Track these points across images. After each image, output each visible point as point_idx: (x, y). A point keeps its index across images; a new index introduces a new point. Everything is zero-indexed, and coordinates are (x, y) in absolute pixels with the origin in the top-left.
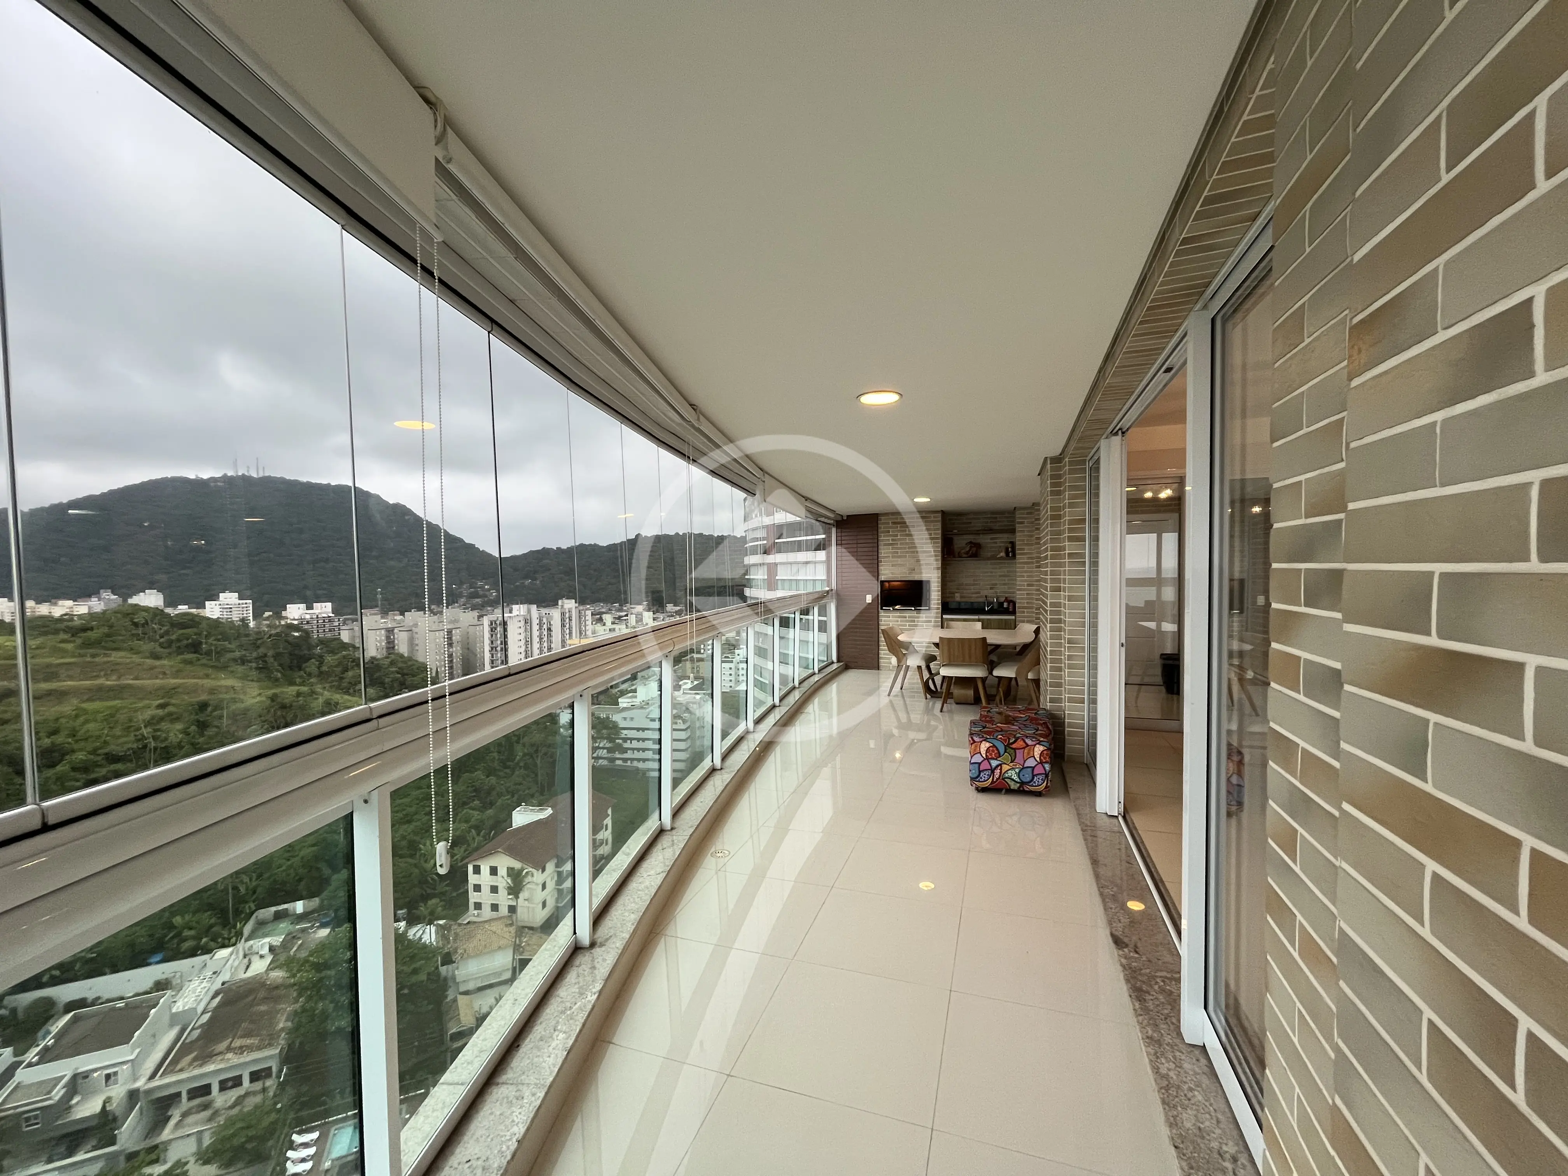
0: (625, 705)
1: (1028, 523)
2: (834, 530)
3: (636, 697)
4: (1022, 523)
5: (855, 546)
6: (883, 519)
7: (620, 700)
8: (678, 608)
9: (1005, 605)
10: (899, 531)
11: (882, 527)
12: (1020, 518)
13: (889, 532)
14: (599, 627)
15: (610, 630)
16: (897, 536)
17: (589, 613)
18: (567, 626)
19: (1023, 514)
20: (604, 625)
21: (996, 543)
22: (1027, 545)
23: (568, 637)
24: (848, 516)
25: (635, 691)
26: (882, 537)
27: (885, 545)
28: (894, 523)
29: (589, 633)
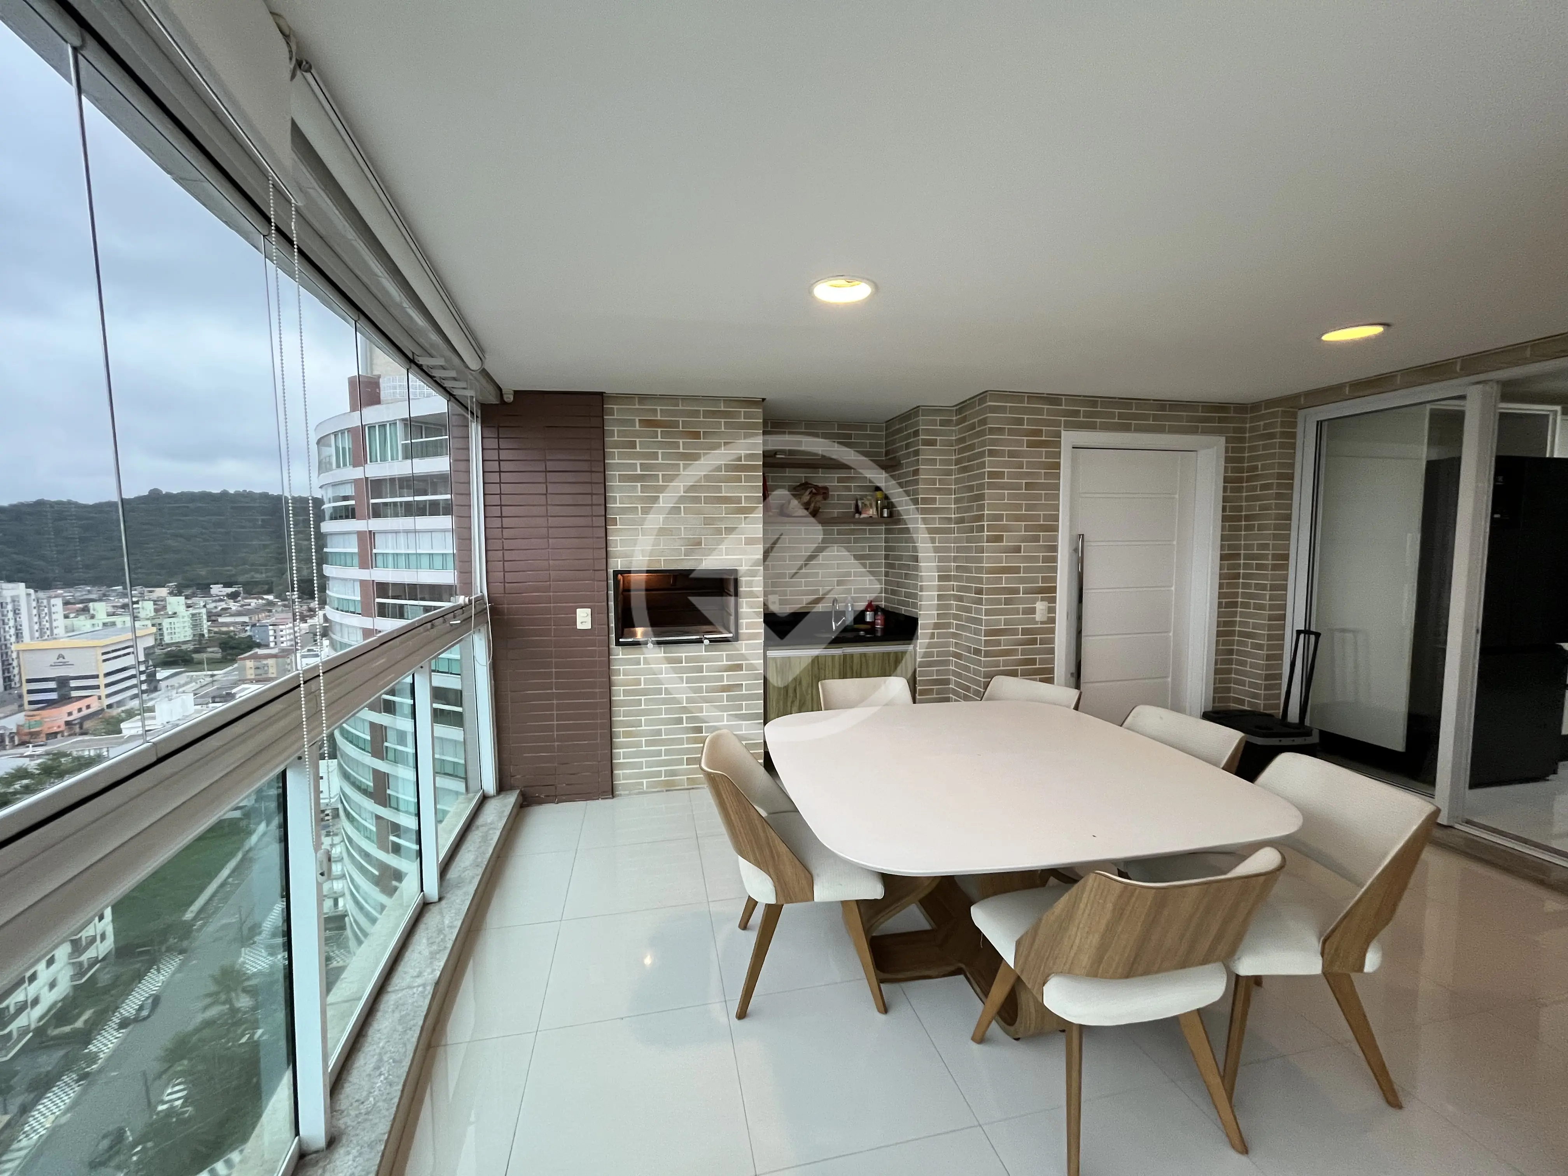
0: (133, 732)
1: (943, 443)
2: (475, 430)
3: (154, 718)
4: (932, 443)
5: (540, 477)
6: (616, 413)
7: (123, 725)
8: (233, 590)
9: (869, 617)
10: (661, 445)
11: (615, 433)
12: (928, 432)
13: (633, 445)
14: (83, 623)
15: (105, 624)
16: (655, 456)
17: (58, 603)
18: (12, 623)
19: (934, 423)
20: (93, 617)
21: (849, 489)
22: (939, 491)
23: (13, 639)
24: (517, 393)
25: (152, 710)
26: (616, 459)
27: (623, 478)
28: (645, 423)
29: (60, 631)
